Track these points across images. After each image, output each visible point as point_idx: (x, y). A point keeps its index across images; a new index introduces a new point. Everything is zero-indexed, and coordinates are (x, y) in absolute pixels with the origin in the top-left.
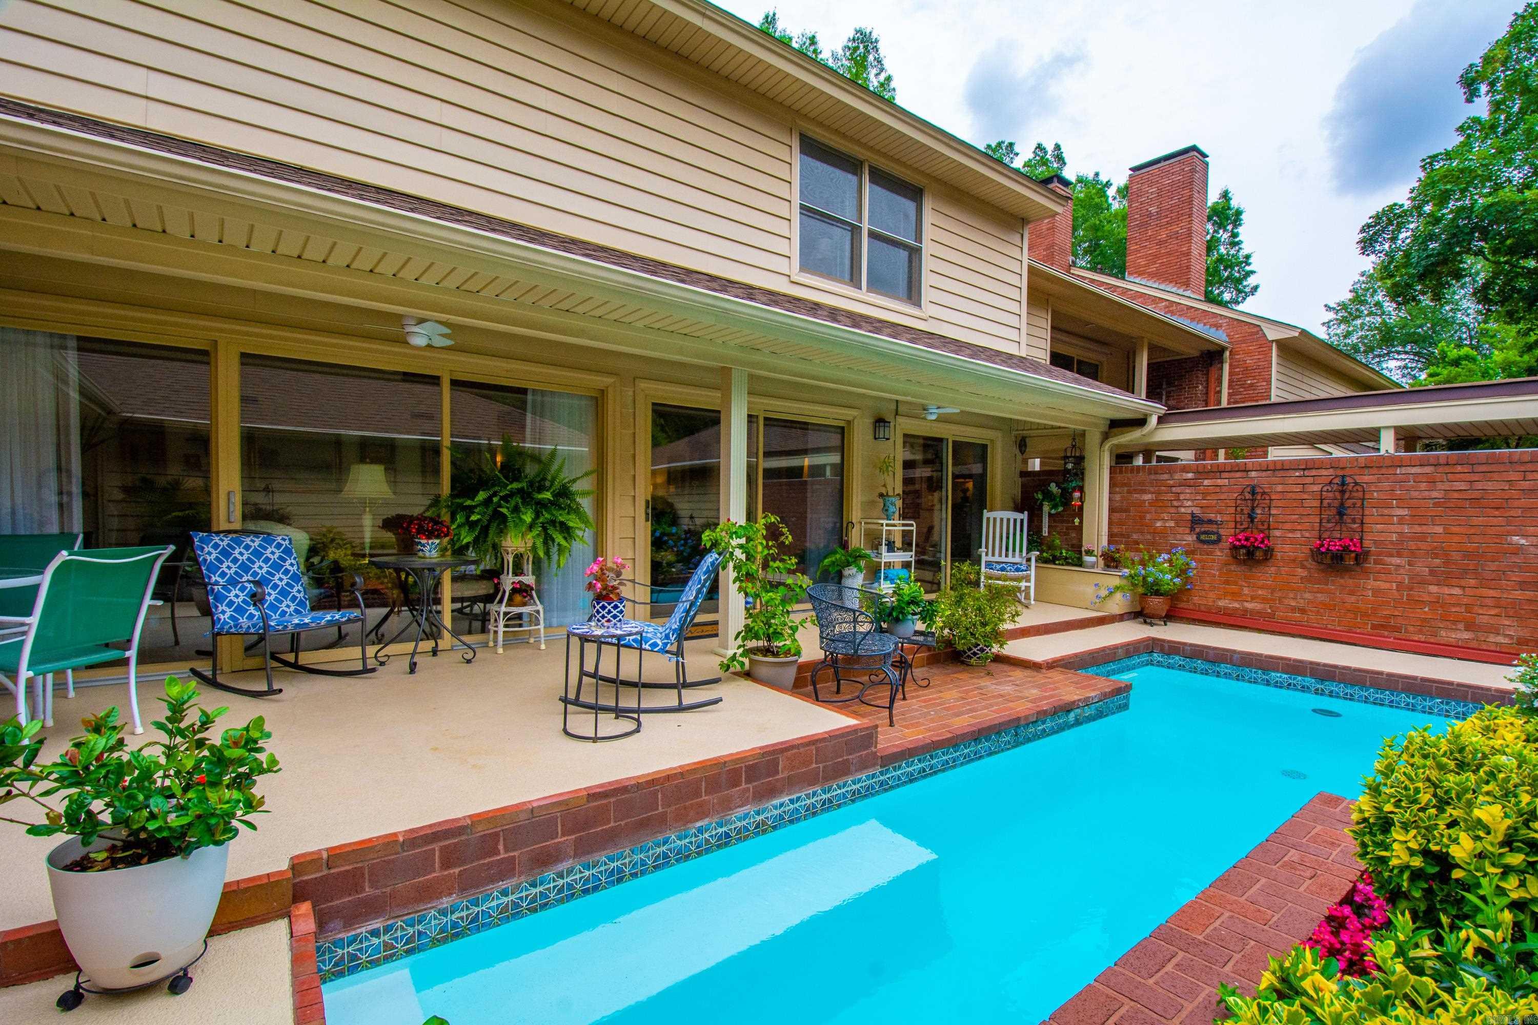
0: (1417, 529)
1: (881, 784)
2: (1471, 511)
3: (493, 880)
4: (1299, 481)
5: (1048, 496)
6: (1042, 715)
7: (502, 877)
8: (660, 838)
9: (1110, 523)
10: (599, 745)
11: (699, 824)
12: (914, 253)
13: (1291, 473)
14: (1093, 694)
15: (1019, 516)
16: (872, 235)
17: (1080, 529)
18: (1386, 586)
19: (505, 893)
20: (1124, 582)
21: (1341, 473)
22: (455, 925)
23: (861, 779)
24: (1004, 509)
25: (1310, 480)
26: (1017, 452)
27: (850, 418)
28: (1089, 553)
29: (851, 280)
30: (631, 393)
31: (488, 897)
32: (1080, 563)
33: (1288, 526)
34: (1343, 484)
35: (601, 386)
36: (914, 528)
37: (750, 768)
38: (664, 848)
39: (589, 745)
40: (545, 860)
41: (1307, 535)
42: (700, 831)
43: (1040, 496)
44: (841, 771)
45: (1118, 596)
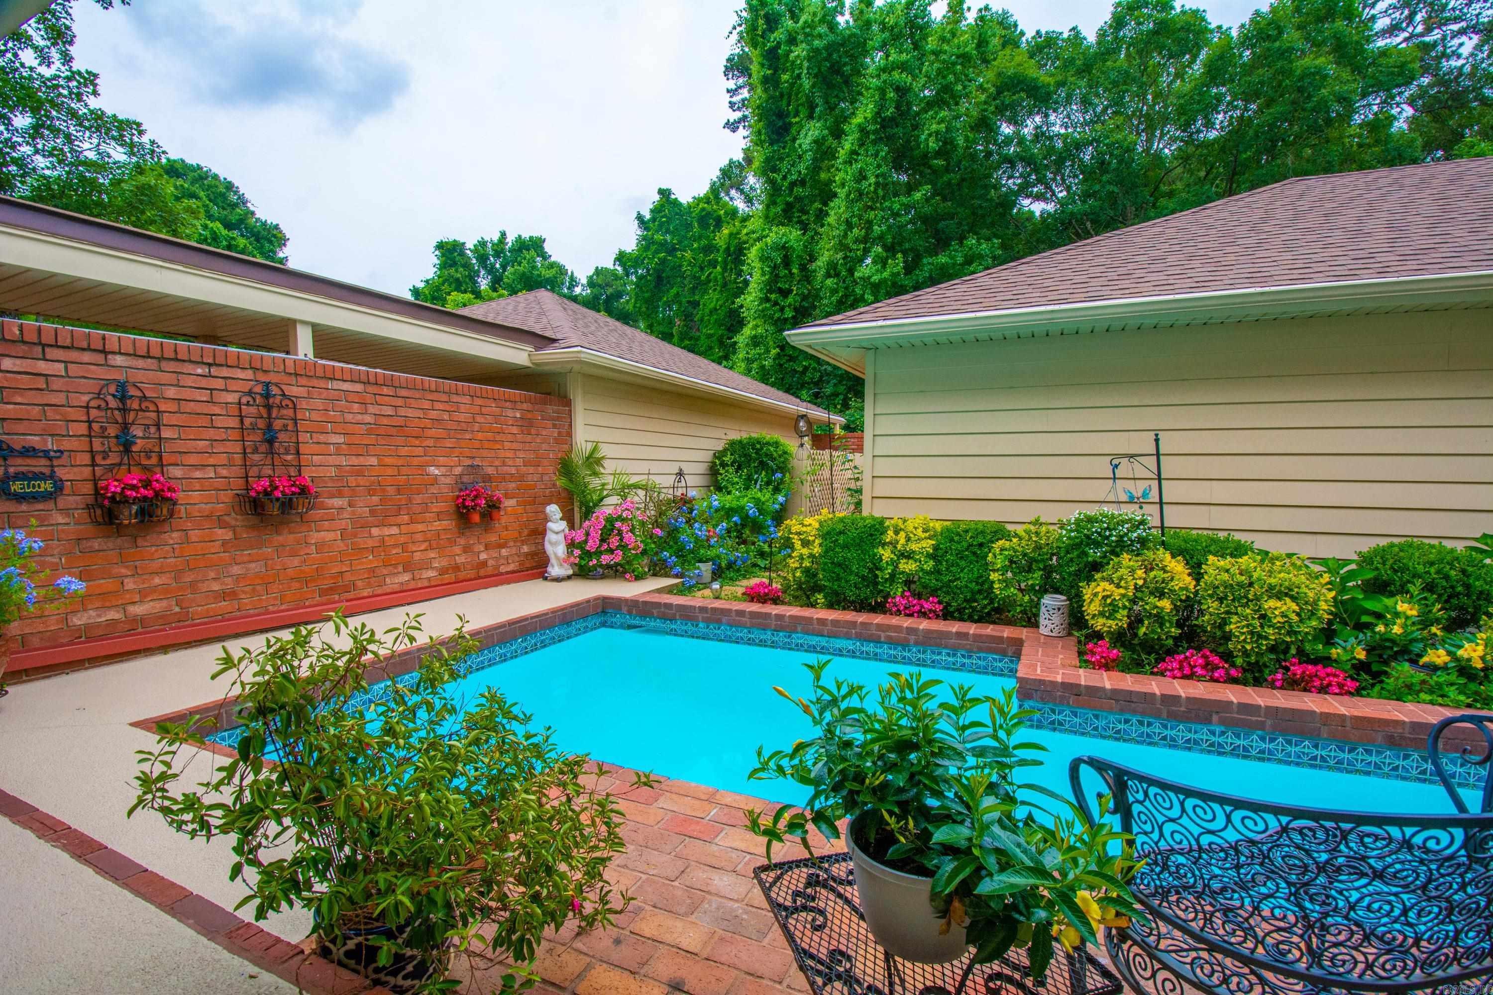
0: (355, 461)
18: (329, 536)
21: (262, 378)
25: (219, 384)
34: (267, 396)
41: (224, 472)
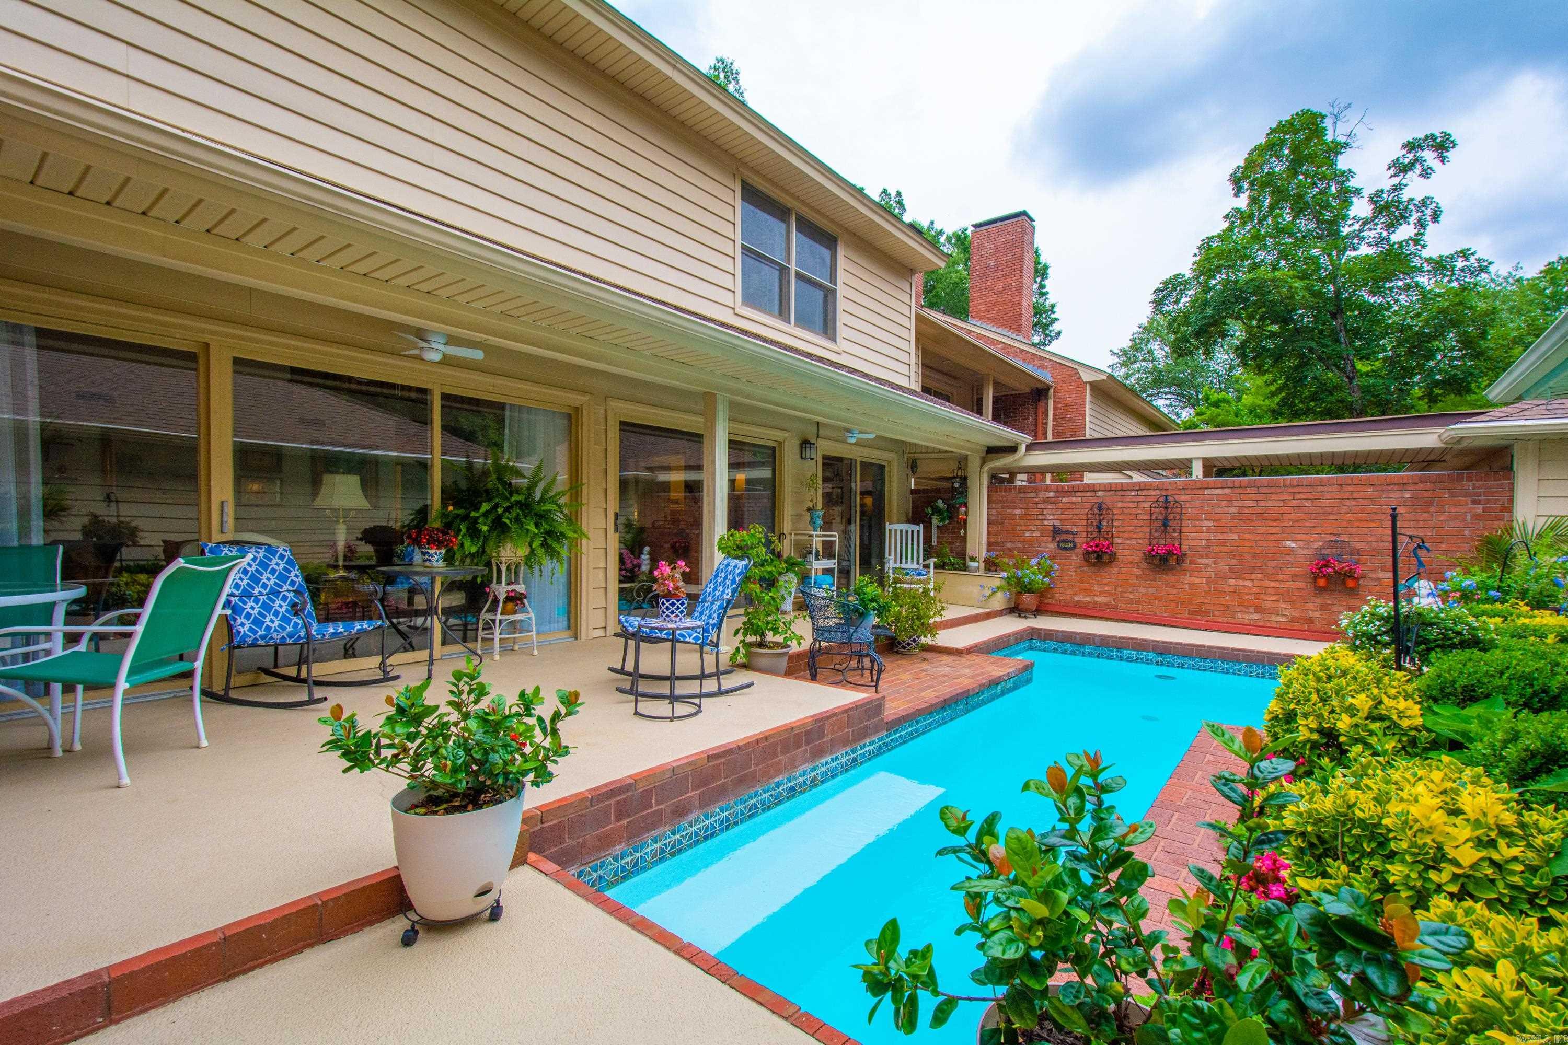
0: (1220, 537)
1: (887, 744)
2: (1258, 523)
3: (648, 830)
4: (1134, 499)
5: (937, 511)
6: (982, 688)
7: (653, 826)
8: (752, 791)
9: (989, 534)
10: (676, 723)
11: (776, 780)
12: (829, 294)
13: (1128, 493)
14: (1011, 670)
15: (915, 528)
16: (799, 276)
17: (964, 539)
18: (1196, 580)
19: (655, 841)
20: (1004, 583)
21: (1164, 493)
22: (623, 869)
23: (872, 743)
24: (899, 522)
25: (1142, 499)
26: (909, 472)
27: (781, 440)
28: (973, 559)
29: (781, 314)
30: (602, 411)
31: (645, 845)
32: (965, 568)
33: (1126, 535)
34: (1166, 502)
35: (577, 404)
36: (836, 539)
37: (808, 733)
38: (754, 800)
39: (668, 724)
40: (681, 812)
41: (1140, 541)
42: (777, 785)
43: (930, 511)
44: (863, 734)
45: (999, 595)
